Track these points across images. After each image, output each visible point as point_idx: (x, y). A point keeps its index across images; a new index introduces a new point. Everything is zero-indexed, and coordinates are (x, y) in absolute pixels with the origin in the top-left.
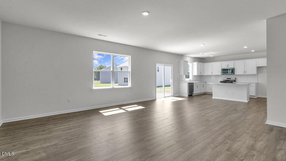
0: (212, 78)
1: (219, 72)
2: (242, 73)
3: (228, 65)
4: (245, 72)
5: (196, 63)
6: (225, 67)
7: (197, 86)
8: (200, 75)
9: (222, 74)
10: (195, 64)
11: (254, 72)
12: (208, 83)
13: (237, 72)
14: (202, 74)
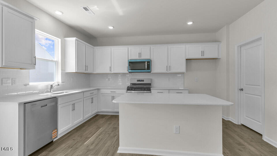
0: (109, 79)
1: (124, 68)
2: (164, 71)
3: (140, 54)
4: (168, 68)
5: (74, 39)
6: (135, 57)
7: (74, 104)
8: (86, 72)
9: (130, 71)
10: (72, 41)
11: (182, 68)
12: (103, 91)
13: (156, 68)
14: (89, 71)
